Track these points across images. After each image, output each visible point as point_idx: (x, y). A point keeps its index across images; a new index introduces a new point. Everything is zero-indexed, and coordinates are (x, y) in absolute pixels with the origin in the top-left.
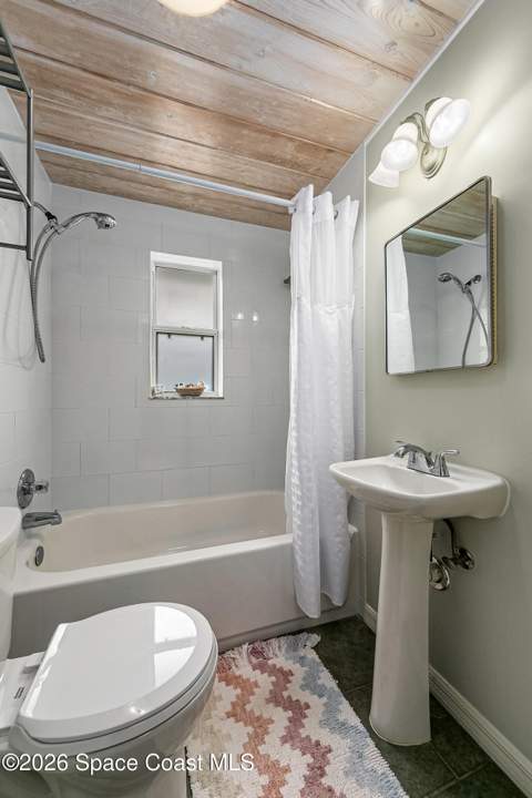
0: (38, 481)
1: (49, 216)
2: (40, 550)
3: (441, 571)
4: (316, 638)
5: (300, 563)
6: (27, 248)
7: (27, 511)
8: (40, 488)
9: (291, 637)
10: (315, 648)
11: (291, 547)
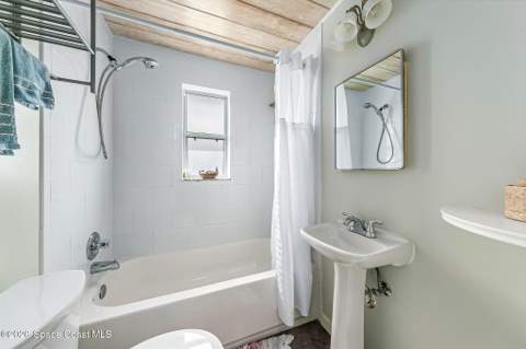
0: (102, 240)
1: (111, 58)
2: (104, 288)
3: (370, 297)
4: (291, 338)
5: (281, 290)
6: (92, 84)
7: (94, 261)
8: (103, 245)
9: (275, 338)
10: (291, 345)
11: (275, 279)
